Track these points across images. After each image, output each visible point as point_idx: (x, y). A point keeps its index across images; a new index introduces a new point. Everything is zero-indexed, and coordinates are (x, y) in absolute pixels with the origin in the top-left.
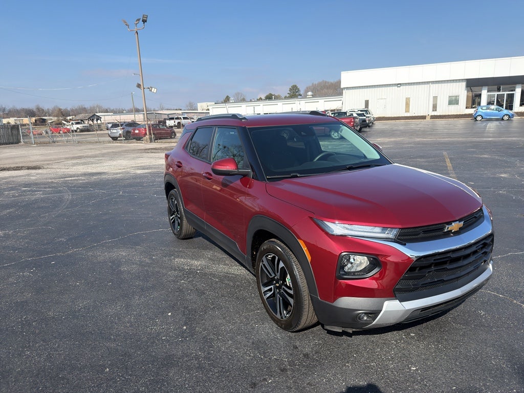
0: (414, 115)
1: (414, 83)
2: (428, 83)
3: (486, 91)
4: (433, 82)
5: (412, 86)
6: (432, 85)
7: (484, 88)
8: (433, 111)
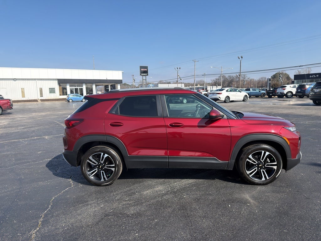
0: (28, 99)
1: (25, 79)
2: (35, 79)
3: (69, 86)
4: (38, 79)
5: (25, 81)
6: (38, 81)
7: (67, 84)
8: (41, 96)
